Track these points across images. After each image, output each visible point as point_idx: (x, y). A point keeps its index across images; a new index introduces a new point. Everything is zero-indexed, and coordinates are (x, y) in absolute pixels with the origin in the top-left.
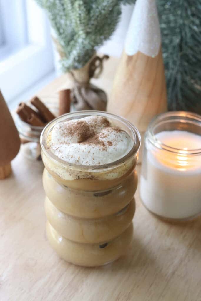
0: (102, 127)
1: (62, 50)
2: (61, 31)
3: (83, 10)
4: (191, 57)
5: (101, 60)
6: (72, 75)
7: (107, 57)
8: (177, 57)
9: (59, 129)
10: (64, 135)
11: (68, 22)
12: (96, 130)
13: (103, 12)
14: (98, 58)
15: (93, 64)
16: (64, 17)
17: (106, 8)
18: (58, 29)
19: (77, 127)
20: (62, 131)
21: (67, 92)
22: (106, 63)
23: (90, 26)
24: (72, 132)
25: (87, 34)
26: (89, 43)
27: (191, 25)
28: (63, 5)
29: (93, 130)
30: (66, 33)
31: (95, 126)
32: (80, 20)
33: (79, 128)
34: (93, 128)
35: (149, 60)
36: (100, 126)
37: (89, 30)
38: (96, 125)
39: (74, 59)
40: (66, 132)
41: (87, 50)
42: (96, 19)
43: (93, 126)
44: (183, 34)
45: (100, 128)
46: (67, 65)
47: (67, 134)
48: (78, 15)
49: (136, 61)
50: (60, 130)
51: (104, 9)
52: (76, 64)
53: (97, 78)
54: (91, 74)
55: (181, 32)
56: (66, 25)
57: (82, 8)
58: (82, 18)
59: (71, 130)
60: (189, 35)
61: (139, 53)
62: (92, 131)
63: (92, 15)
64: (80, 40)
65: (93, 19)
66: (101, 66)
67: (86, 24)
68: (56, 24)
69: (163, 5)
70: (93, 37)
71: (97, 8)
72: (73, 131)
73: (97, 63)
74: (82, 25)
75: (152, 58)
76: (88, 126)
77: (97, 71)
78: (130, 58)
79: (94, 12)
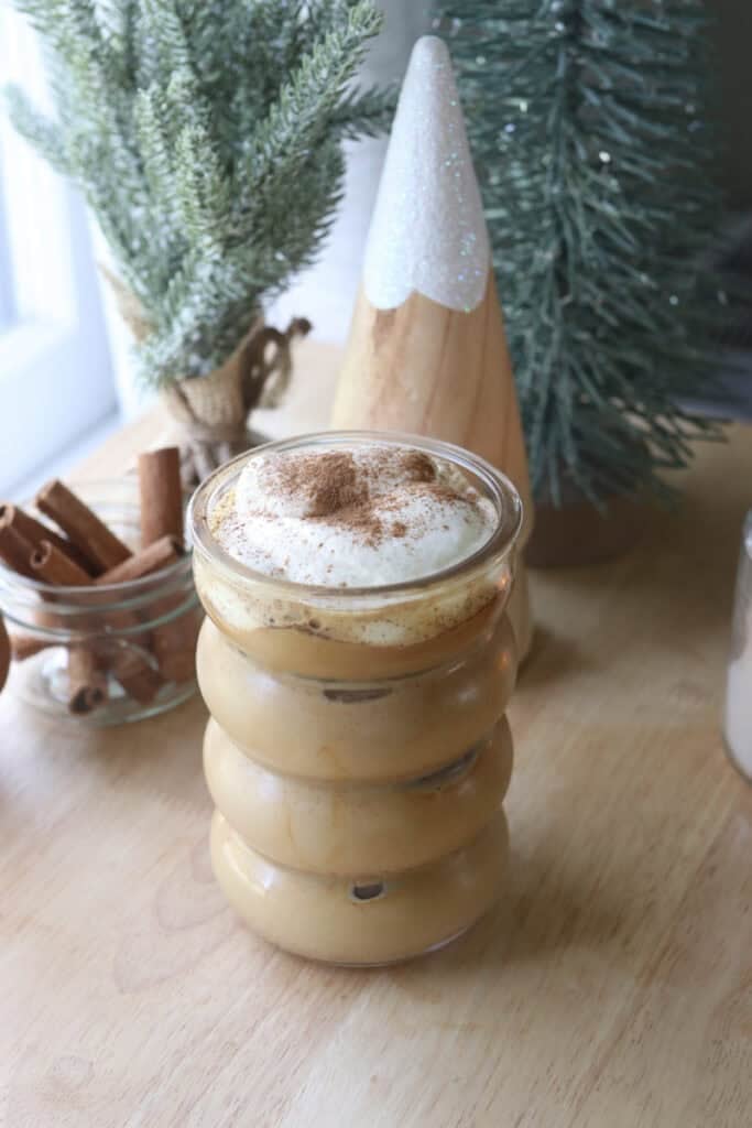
0: (399, 480)
1: (141, 311)
2: (136, 244)
3: (208, 160)
4: (600, 311)
5: (282, 339)
6: (183, 398)
7: (303, 326)
8: (550, 311)
9: (261, 468)
10: (269, 489)
11: (157, 211)
12: (376, 485)
13: (279, 161)
14: (271, 334)
15: (253, 356)
16: (141, 197)
17: (289, 150)
18: (124, 239)
19: (317, 468)
20: (269, 474)
21: (169, 460)
22: (300, 349)
23: (235, 215)
24: (294, 483)
25: (229, 243)
26: (237, 279)
27: (594, 202)
28: (135, 152)
29: (365, 485)
30: (152, 249)
31: (375, 474)
32: (201, 196)
33: (323, 473)
34: (369, 480)
35: (452, 323)
36: (393, 476)
37: (231, 230)
38: (381, 469)
39: (187, 340)
40: (278, 480)
41: (231, 305)
42: (258, 188)
43: (370, 471)
44: (568, 233)
45: (393, 482)
46: (161, 359)
47: (278, 487)
48: (190, 177)
49: (407, 331)
50: (260, 473)
51: (283, 154)
52: (194, 360)
53: (272, 405)
54: (250, 394)
55: (559, 227)
56: (150, 221)
57: (206, 151)
58: (208, 188)
59: (294, 477)
60: (586, 234)
61: (415, 299)
62: (361, 487)
63: (239, 176)
64: (204, 271)
65: (246, 189)
66: (284, 363)
67: (223, 212)
68: (114, 220)
69: (490, 137)
70: (250, 255)
71: (259, 150)
72: (298, 480)
73: (271, 351)
74: (209, 212)
75: (462, 314)
76: (352, 472)
77: (271, 382)
78: (385, 320)
79: (249, 165)
